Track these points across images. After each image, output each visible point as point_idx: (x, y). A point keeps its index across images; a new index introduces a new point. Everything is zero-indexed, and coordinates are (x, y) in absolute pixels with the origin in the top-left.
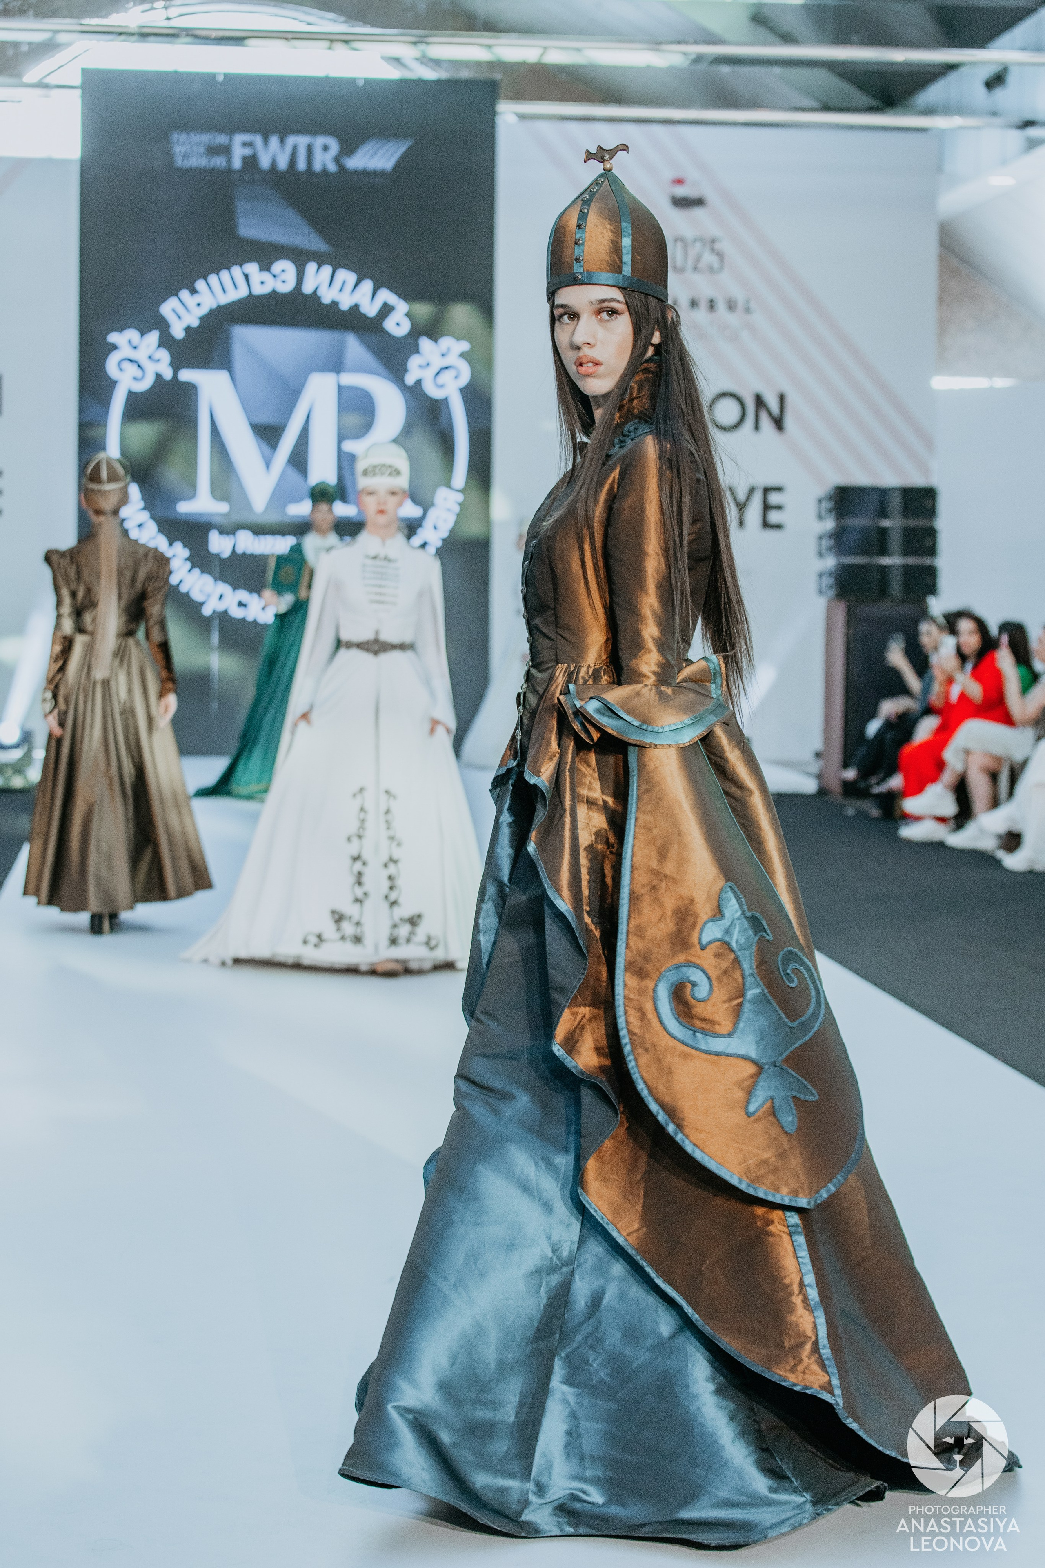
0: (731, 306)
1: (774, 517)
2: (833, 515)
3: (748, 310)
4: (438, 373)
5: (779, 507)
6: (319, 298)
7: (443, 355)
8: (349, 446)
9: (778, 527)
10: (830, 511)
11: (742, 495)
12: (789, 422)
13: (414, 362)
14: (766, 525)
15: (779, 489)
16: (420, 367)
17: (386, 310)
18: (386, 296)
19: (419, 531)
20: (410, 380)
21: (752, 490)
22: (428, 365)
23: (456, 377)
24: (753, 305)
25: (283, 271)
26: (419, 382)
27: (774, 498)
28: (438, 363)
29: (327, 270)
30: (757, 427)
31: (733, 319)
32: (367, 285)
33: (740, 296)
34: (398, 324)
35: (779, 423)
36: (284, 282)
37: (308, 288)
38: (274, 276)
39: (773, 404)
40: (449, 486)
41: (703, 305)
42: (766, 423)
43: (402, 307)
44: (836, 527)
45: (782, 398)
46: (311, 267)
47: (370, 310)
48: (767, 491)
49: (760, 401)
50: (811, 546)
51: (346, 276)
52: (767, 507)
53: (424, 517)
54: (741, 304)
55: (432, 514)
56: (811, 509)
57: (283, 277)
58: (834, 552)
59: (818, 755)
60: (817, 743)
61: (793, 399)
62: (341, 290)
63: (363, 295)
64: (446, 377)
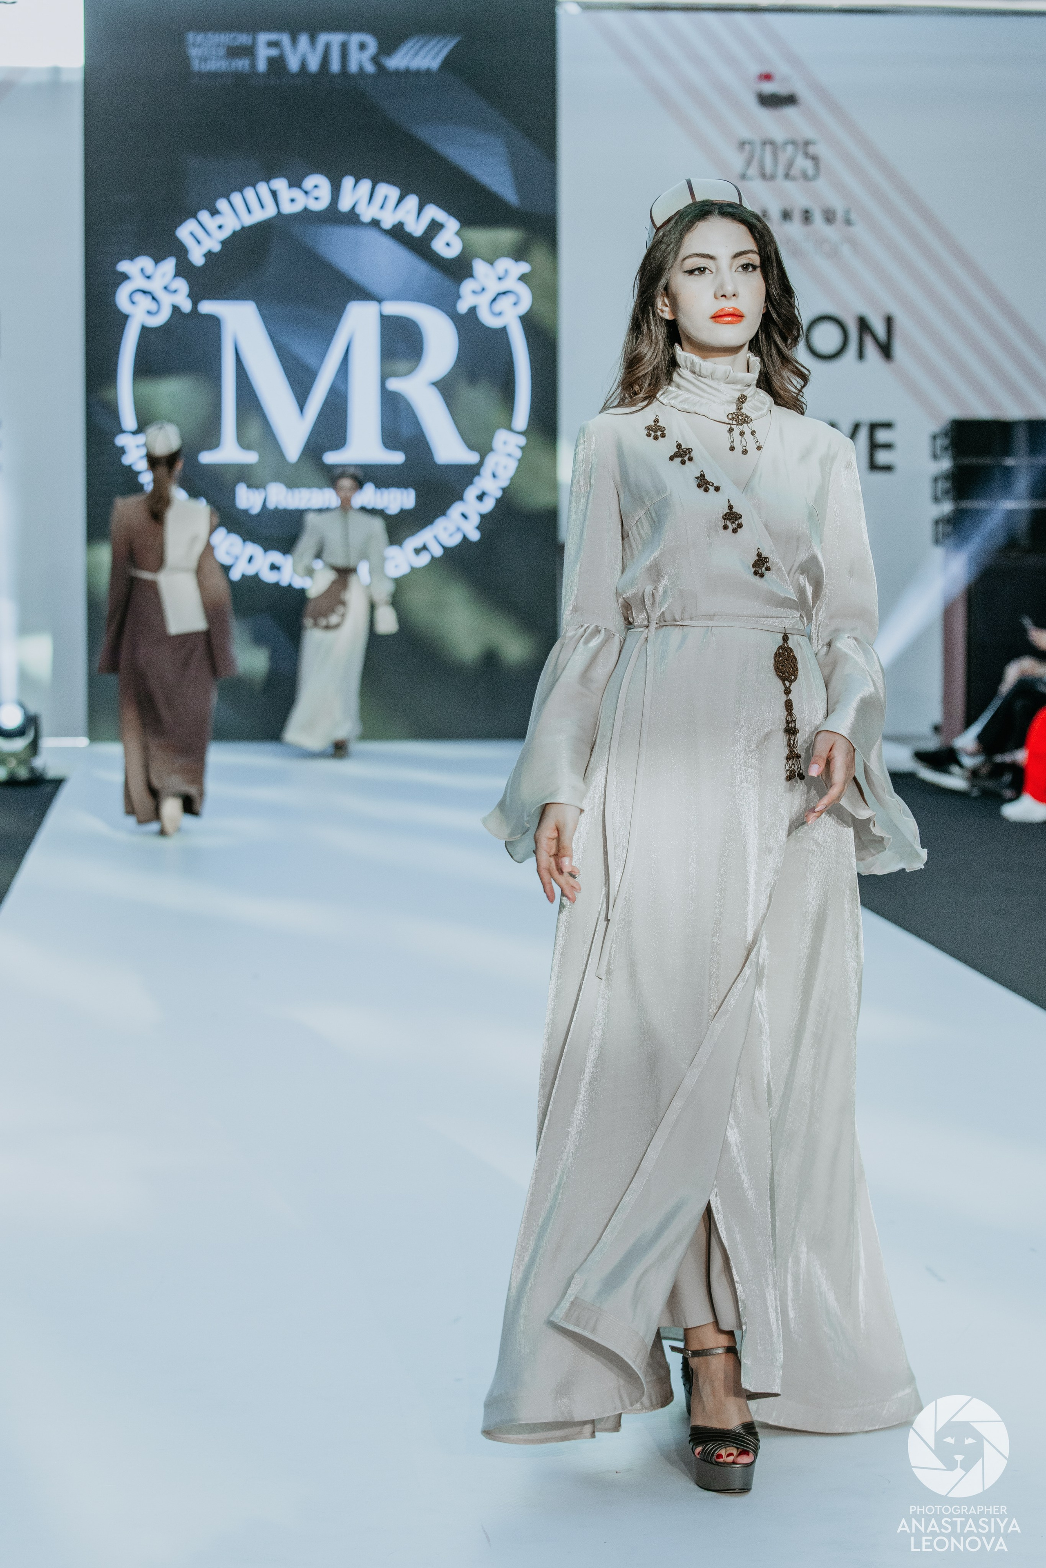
0: (829, 217)
1: (882, 457)
2: (950, 452)
3: (848, 222)
4: (494, 300)
5: (888, 446)
6: (358, 216)
7: (500, 279)
8: (394, 384)
9: (888, 468)
10: (946, 448)
12: (899, 349)
13: (467, 287)
14: (874, 466)
15: (888, 425)
16: (474, 292)
17: (435, 227)
18: (433, 212)
19: (476, 479)
20: (463, 307)
21: (856, 427)
22: (483, 289)
23: (515, 304)
24: (853, 216)
25: (316, 186)
26: (473, 310)
27: (882, 436)
28: (494, 287)
29: (365, 185)
30: (861, 355)
31: (831, 232)
32: (412, 201)
33: (839, 206)
34: (448, 244)
35: (886, 350)
36: (317, 199)
37: (344, 205)
38: (306, 193)
39: (880, 329)
40: (510, 429)
41: (797, 216)
42: (871, 349)
43: (452, 225)
44: (953, 468)
45: (889, 321)
46: (348, 182)
47: (416, 228)
48: (874, 427)
49: (864, 325)
50: (926, 490)
51: (388, 191)
52: (874, 446)
53: (481, 463)
54: (840, 215)
55: (491, 461)
56: (924, 446)
57: (316, 193)
58: (951, 495)
59: (937, 729)
60: (936, 715)
61: (902, 322)
62: (382, 207)
63: (408, 212)
64: (504, 304)
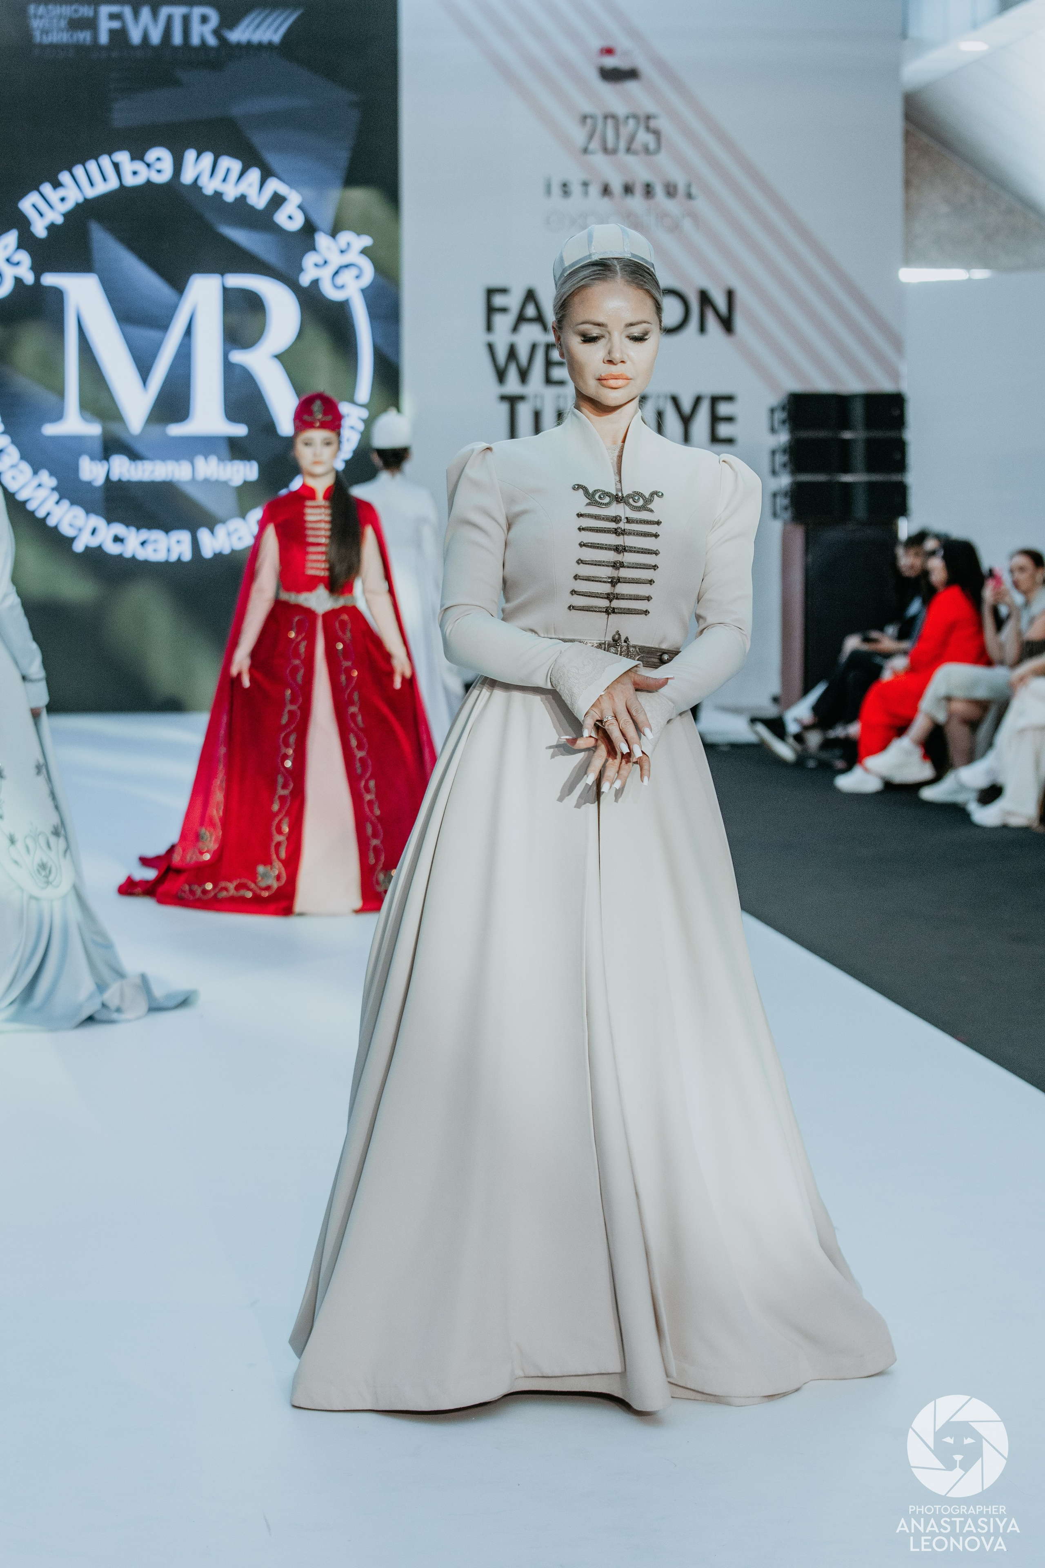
0: (671, 191)
1: (724, 430)
2: (787, 425)
3: (689, 196)
4: (336, 273)
5: (729, 419)
6: (200, 188)
7: (342, 252)
8: (238, 357)
9: (729, 441)
10: (784, 422)
11: (687, 405)
12: (739, 323)
13: (310, 260)
14: (715, 439)
15: (729, 398)
16: (316, 265)
17: (277, 201)
18: (276, 185)
20: (305, 280)
21: (698, 400)
22: (326, 262)
23: (357, 277)
24: (694, 191)
25: (158, 159)
26: (315, 283)
27: (724, 409)
28: (336, 260)
29: (208, 158)
30: (702, 328)
31: (672, 206)
32: (254, 175)
33: (680, 179)
34: (290, 217)
35: (727, 324)
36: (159, 171)
37: (187, 178)
38: (148, 165)
39: (721, 303)
40: (352, 401)
41: (639, 190)
42: (712, 322)
43: (294, 198)
44: (790, 442)
45: (730, 295)
46: (190, 155)
47: (259, 201)
48: (715, 400)
49: (705, 298)
50: (764, 462)
51: (230, 164)
52: (715, 419)
54: (681, 189)
56: (763, 420)
57: (158, 166)
58: (788, 469)
59: (776, 700)
60: (774, 686)
61: (743, 296)
62: (224, 180)
63: (250, 185)
64: (346, 277)
